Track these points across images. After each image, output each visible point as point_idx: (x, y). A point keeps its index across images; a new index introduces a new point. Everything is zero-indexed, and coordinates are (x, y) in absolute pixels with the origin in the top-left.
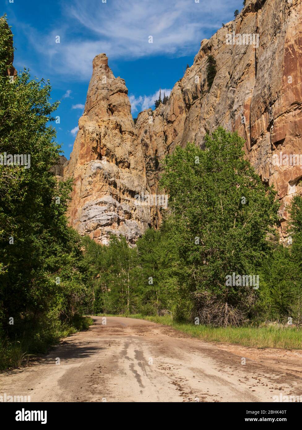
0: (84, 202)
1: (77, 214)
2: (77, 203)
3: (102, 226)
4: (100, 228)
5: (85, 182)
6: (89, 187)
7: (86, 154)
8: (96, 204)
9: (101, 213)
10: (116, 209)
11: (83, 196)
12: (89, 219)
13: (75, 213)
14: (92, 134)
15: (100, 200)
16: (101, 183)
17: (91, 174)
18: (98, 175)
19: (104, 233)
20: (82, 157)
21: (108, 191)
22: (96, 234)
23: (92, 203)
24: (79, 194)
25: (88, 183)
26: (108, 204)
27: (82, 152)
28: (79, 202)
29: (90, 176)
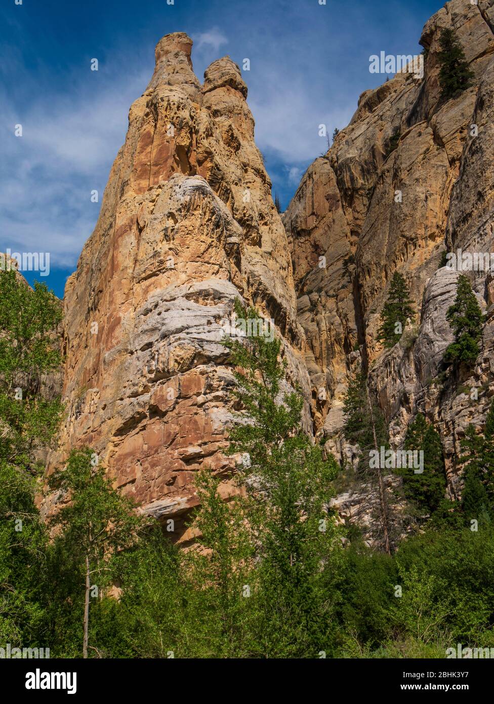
0: (146, 291)
1: (118, 332)
2: (119, 297)
3: (208, 360)
4: (202, 367)
5: (153, 234)
6: (164, 247)
7: (156, 165)
8: (188, 297)
9: (204, 321)
11: (143, 275)
12: (164, 336)
13: (112, 329)
14: (178, 107)
15: (198, 286)
16: (203, 238)
17: (174, 207)
18: (196, 213)
19: (215, 383)
20: (143, 172)
21: (224, 265)
22: (188, 387)
23: (173, 293)
24: (130, 271)
25: (160, 236)
26: (226, 301)
27: (143, 158)
28: (127, 295)
29: (171, 215)
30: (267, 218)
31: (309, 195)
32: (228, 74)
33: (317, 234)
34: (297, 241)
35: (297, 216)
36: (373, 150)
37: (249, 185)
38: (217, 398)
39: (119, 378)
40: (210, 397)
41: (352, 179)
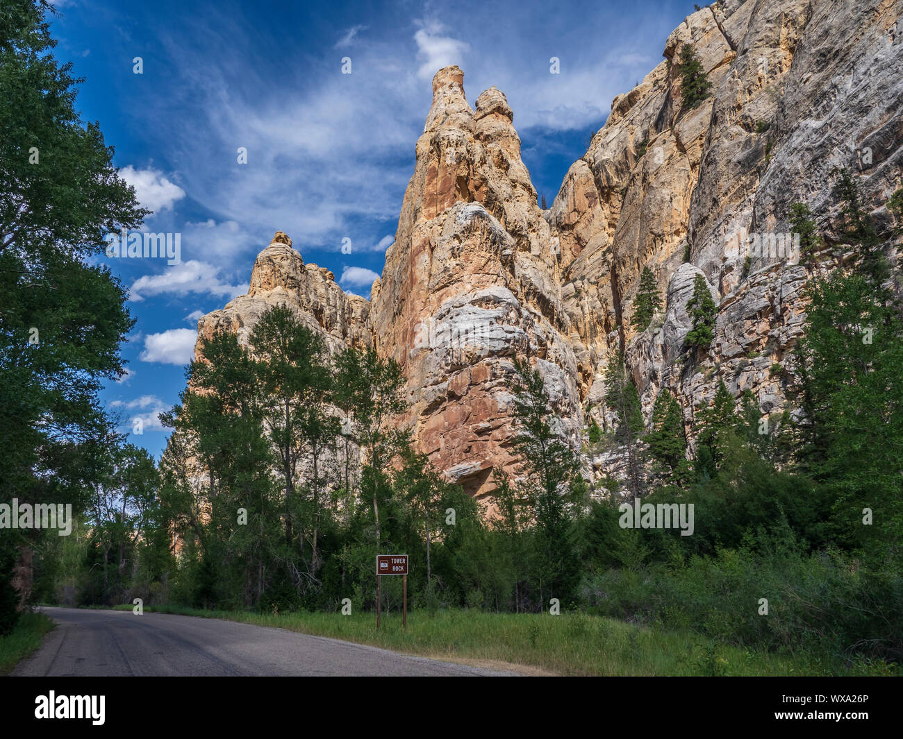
0: (440, 300)
2: (418, 305)
3: (492, 354)
4: (488, 360)
5: (443, 252)
6: (452, 263)
7: (441, 194)
8: (473, 303)
10: (521, 320)
11: (437, 287)
14: (457, 144)
15: (481, 293)
16: (483, 253)
17: (458, 229)
18: (476, 233)
19: (498, 372)
20: (432, 200)
21: (501, 274)
22: (478, 376)
23: (461, 301)
24: (426, 283)
25: (448, 254)
26: (504, 304)
27: (430, 188)
28: (425, 303)
29: (456, 237)
30: (535, 226)
31: (570, 194)
32: (496, 102)
33: (579, 228)
34: (562, 234)
35: (561, 213)
36: (625, 152)
37: (518, 198)
38: (500, 384)
39: (422, 370)
40: (494, 383)
41: (608, 178)
